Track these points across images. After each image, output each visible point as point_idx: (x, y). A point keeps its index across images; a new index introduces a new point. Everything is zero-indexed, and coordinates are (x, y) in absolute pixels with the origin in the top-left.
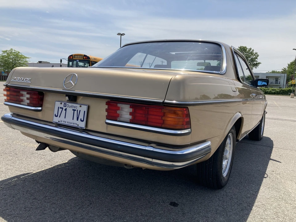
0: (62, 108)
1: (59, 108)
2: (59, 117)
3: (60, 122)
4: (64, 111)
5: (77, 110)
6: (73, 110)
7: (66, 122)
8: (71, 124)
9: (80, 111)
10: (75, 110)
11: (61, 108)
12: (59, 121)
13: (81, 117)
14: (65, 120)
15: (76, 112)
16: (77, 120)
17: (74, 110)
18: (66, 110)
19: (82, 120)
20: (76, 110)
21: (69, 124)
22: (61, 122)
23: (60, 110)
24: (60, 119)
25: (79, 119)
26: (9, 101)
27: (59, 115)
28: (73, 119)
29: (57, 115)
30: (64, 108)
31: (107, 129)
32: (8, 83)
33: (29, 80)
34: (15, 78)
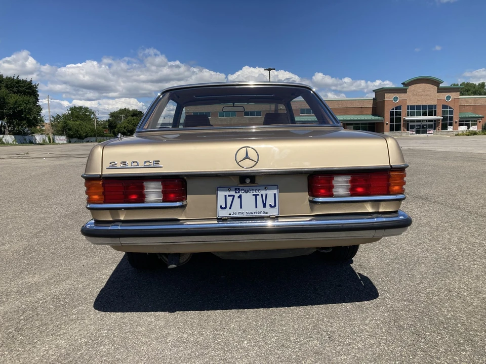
0: (234, 196)
1: (227, 196)
2: (230, 208)
3: (232, 215)
4: (237, 200)
5: (262, 195)
6: (253, 195)
7: (243, 213)
8: (254, 215)
9: (266, 195)
10: (258, 195)
11: (229, 196)
12: (230, 214)
13: (270, 201)
14: (241, 211)
15: (259, 198)
16: (264, 206)
17: (256, 195)
18: (240, 197)
19: (273, 205)
20: (260, 195)
21: (251, 215)
22: (234, 215)
23: (229, 199)
24: (231, 211)
25: (268, 205)
26: (105, 202)
27: (228, 206)
28: (256, 207)
29: (224, 206)
30: (237, 195)
31: (312, 209)
32: (100, 173)
33: (157, 162)
34: (116, 163)
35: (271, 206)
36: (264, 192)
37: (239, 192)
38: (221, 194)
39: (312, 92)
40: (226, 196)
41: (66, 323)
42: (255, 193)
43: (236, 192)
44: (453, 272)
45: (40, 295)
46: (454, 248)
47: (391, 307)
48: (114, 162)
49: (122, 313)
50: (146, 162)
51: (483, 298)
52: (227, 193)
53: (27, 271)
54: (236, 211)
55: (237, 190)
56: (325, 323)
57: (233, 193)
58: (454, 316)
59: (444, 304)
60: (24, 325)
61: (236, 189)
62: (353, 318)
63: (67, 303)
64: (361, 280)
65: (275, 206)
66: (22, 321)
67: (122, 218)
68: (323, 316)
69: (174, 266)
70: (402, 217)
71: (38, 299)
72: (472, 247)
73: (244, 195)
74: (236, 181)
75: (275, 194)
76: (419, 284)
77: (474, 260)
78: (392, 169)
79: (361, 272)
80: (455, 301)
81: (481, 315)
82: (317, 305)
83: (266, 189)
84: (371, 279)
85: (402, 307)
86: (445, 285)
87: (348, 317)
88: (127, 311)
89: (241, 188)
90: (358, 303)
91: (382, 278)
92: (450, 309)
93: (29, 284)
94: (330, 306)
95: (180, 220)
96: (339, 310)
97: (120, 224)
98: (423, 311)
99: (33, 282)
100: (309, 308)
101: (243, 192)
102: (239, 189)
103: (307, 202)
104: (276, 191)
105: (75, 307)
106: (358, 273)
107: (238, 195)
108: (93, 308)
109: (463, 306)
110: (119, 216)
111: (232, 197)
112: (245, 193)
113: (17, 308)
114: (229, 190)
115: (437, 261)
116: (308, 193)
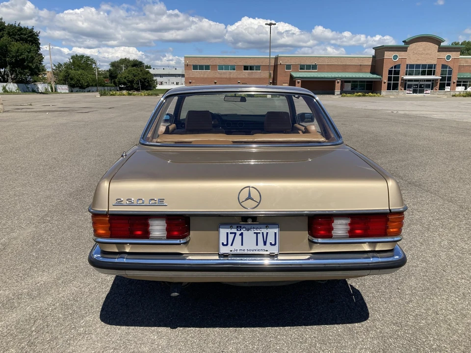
0: (235, 233)
1: (229, 233)
2: (232, 245)
3: (233, 252)
4: (238, 238)
5: (263, 233)
6: (255, 233)
7: (244, 250)
8: (254, 252)
9: (267, 233)
10: (259, 233)
11: (231, 233)
12: (231, 251)
13: (271, 239)
14: (242, 248)
15: (260, 236)
16: (265, 244)
17: (257, 233)
18: (241, 234)
19: (273, 243)
20: (261, 233)
21: (252, 252)
22: (235, 252)
23: (231, 237)
24: (232, 248)
25: (268, 243)
26: (112, 237)
27: (230, 243)
28: (257, 245)
29: (225, 243)
30: (238, 233)
31: (311, 248)
32: (107, 210)
33: (161, 201)
34: (122, 199)
35: (271, 244)
36: (265, 231)
37: (240, 230)
38: (223, 232)
39: (315, 100)
40: (227, 233)
41: (74, 338)
42: (256, 231)
43: (238, 230)
44: (441, 288)
45: (49, 300)
46: (443, 255)
47: (381, 332)
48: (120, 199)
49: (127, 327)
50: (151, 200)
51: (468, 323)
52: (229, 231)
53: (36, 267)
54: (237, 248)
55: (239, 227)
56: (317, 350)
57: (234, 230)
58: (439, 346)
59: (430, 330)
60: (36, 338)
61: (237, 227)
62: (344, 344)
63: (74, 311)
64: (352, 295)
65: (275, 244)
66: (34, 333)
67: (127, 250)
68: (316, 341)
69: (176, 294)
70: (397, 257)
71: (48, 305)
72: (461, 255)
73: (245, 233)
74: (238, 220)
75: (275, 233)
76: (408, 303)
77: (462, 273)
78: (391, 213)
79: (353, 284)
80: (441, 327)
81: (464, 346)
82: (310, 325)
83: (267, 227)
84: (362, 294)
85: (391, 334)
86: (433, 305)
87: (339, 343)
88: (132, 325)
89: (242, 226)
90: (349, 325)
91: (373, 293)
92: (436, 337)
93: (39, 285)
94: (322, 327)
95: (183, 254)
96: (331, 334)
97: (126, 256)
98: (410, 338)
99: (42, 283)
100: (302, 329)
101: (244, 230)
102: (240, 227)
103: (306, 241)
104: (276, 230)
105: (83, 317)
106: (351, 286)
107: (240, 232)
108: (99, 319)
109: (449, 333)
110: (124, 248)
111: (234, 235)
112: (246, 231)
113: (28, 316)
114: (231, 228)
115: (427, 271)
116: (307, 232)
